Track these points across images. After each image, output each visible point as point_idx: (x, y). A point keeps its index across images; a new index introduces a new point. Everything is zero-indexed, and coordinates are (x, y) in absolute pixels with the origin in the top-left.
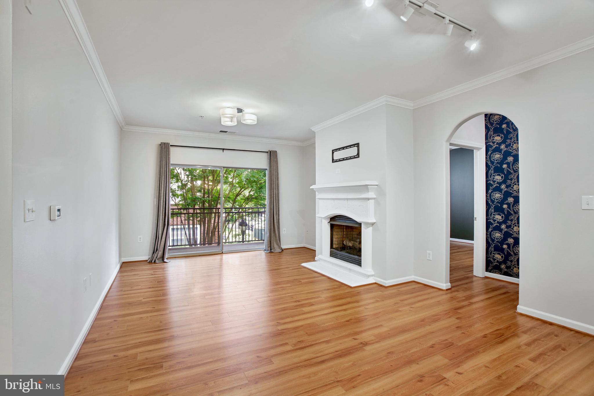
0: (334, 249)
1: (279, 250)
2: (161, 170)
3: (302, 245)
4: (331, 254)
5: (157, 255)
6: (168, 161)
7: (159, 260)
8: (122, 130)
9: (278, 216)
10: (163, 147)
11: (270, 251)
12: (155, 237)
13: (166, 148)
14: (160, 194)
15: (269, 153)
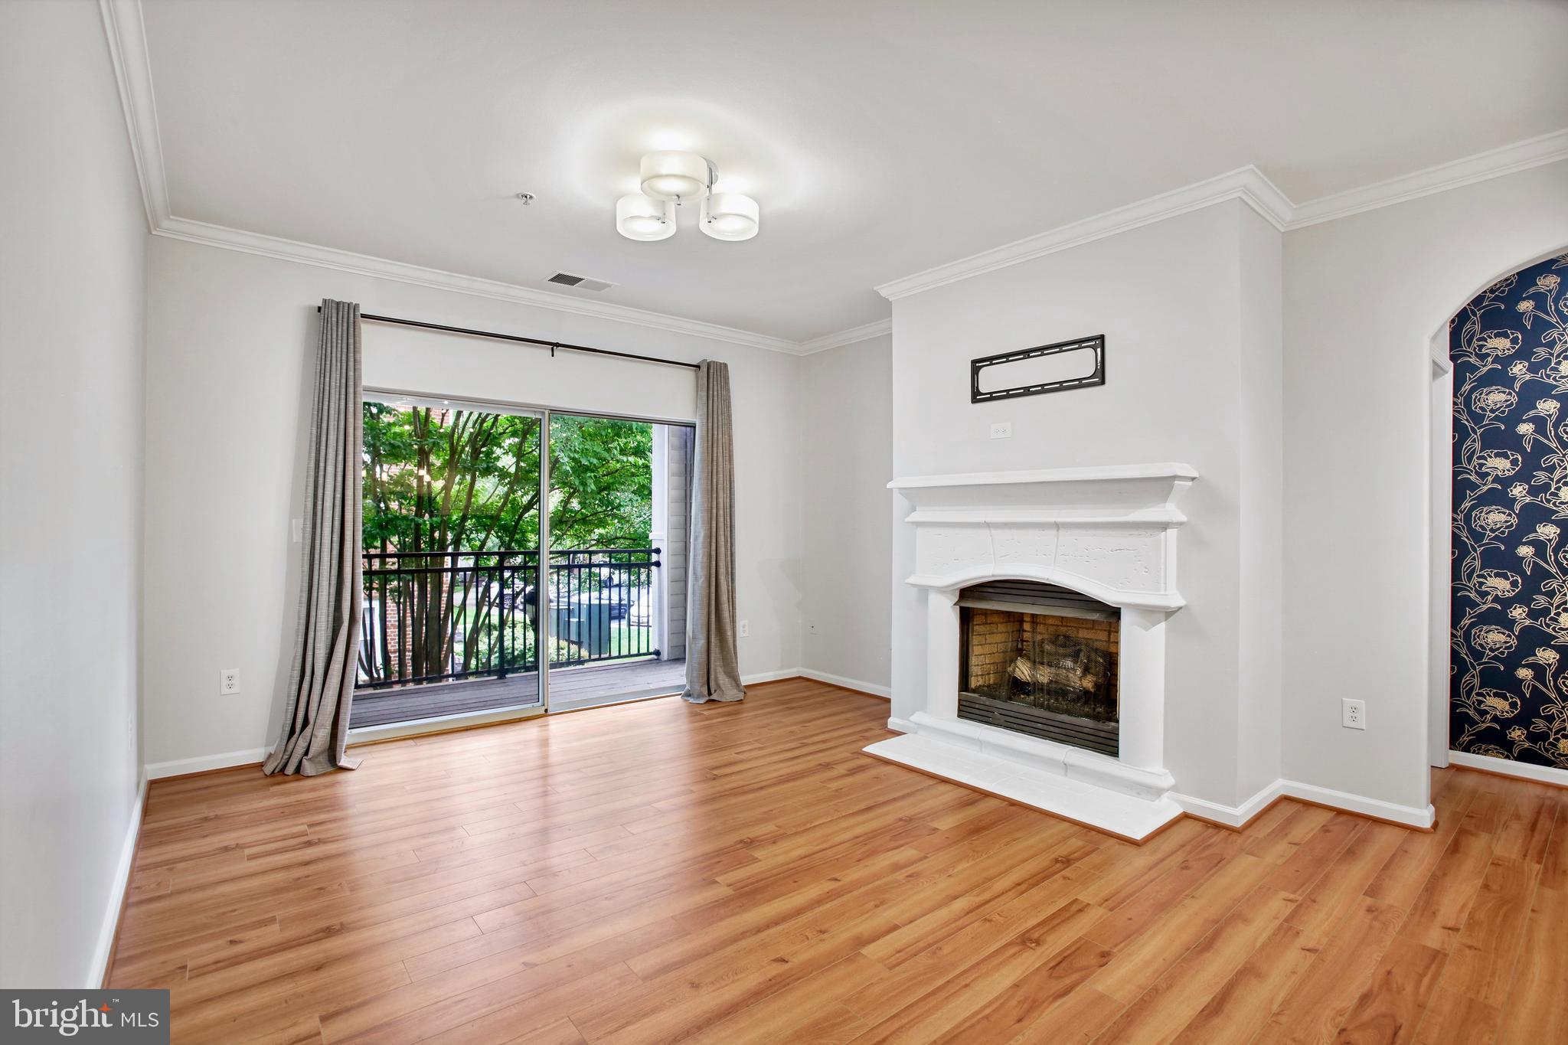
0: (974, 691)
1: (735, 691)
2: (326, 407)
3: (795, 670)
4: (962, 708)
5: (306, 744)
6: (351, 373)
7: (316, 760)
8: (150, 232)
9: (730, 579)
10: (334, 319)
11: (707, 698)
12: (297, 673)
13: (345, 324)
14: (319, 503)
15: (704, 369)
